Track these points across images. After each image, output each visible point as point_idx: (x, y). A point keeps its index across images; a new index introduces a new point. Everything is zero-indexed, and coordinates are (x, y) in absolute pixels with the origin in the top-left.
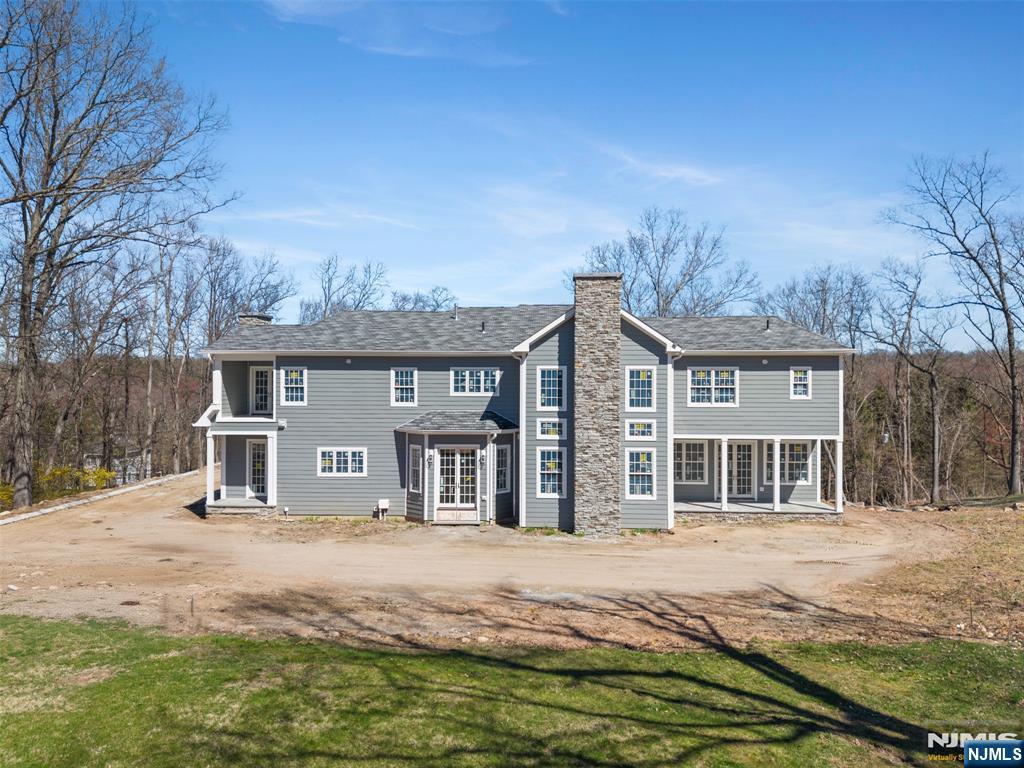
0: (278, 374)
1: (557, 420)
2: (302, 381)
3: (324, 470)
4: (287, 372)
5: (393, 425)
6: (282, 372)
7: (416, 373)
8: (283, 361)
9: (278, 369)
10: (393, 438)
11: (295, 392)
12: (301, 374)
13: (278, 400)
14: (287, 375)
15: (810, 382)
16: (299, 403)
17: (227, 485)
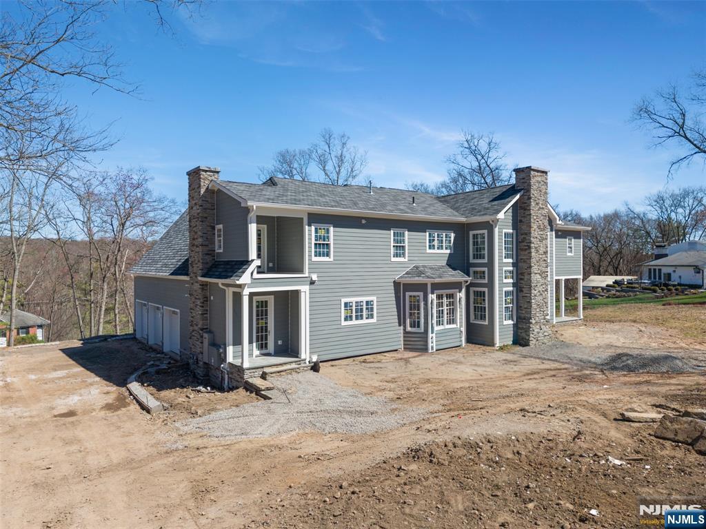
0: (310, 231)
1: (511, 268)
2: (328, 237)
3: (346, 319)
4: (316, 229)
5: (393, 277)
6: (313, 228)
7: (406, 233)
8: (315, 218)
9: (309, 225)
10: (393, 288)
11: (322, 248)
12: (328, 231)
13: (310, 256)
14: (316, 232)
15: (573, 246)
16: (326, 259)
17: (233, 345)
